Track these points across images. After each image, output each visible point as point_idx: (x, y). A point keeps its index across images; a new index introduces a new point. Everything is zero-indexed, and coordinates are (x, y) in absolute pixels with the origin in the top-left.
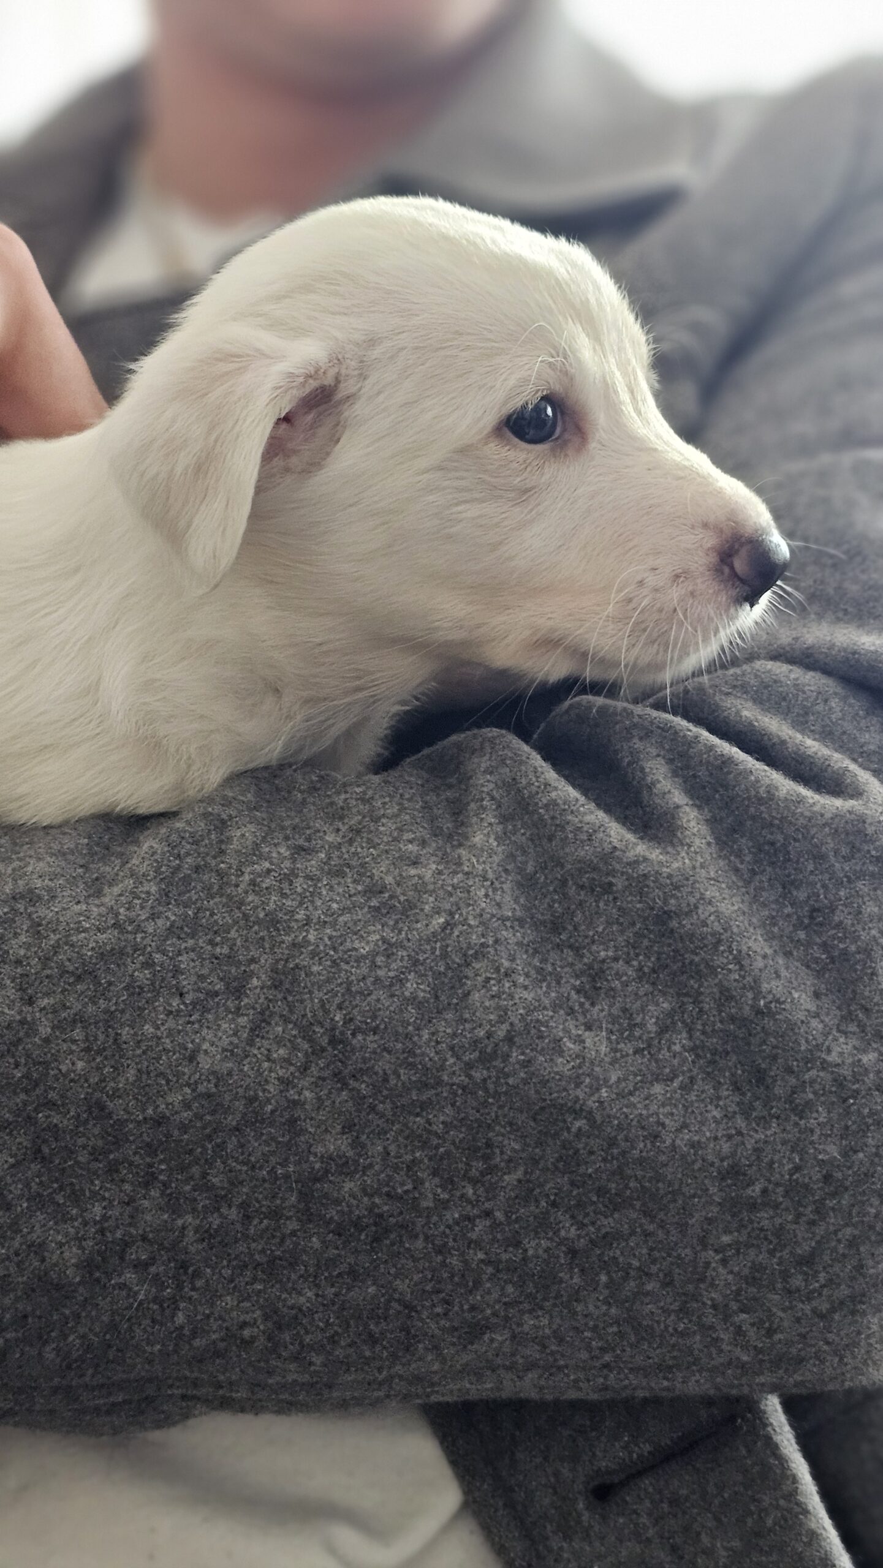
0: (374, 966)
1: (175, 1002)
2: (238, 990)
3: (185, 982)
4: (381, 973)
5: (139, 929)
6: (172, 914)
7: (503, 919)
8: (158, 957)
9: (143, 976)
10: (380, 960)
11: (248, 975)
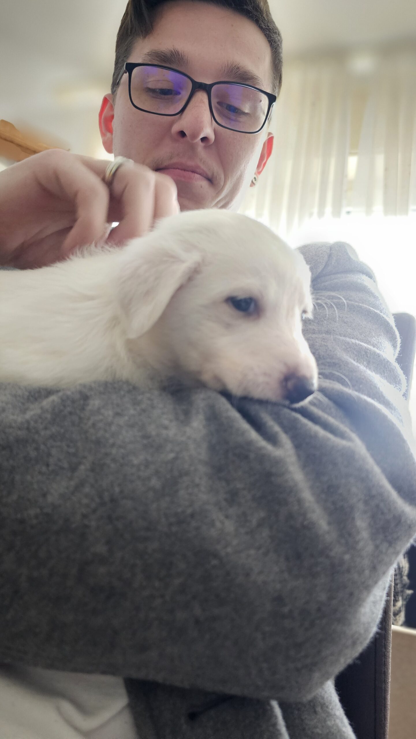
0: (139, 470)
4: (141, 474)
7: (200, 461)
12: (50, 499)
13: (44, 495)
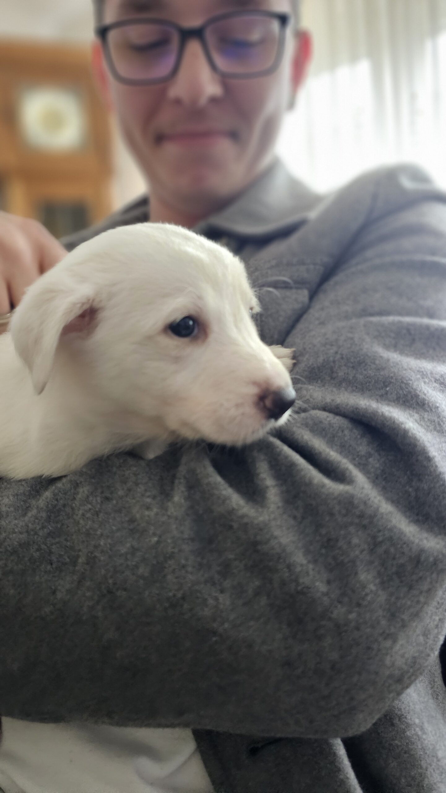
0: (127, 559)
1: (49, 567)
2: (74, 563)
3: (54, 558)
4: (129, 563)
5: (36, 533)
6: (50, 527)
7: (183, 540)
8: (43, 546)
9: (36, 555)
10: (129, 556)
11: (78, 557)
12: (59, 595)
13: (54, 592)
